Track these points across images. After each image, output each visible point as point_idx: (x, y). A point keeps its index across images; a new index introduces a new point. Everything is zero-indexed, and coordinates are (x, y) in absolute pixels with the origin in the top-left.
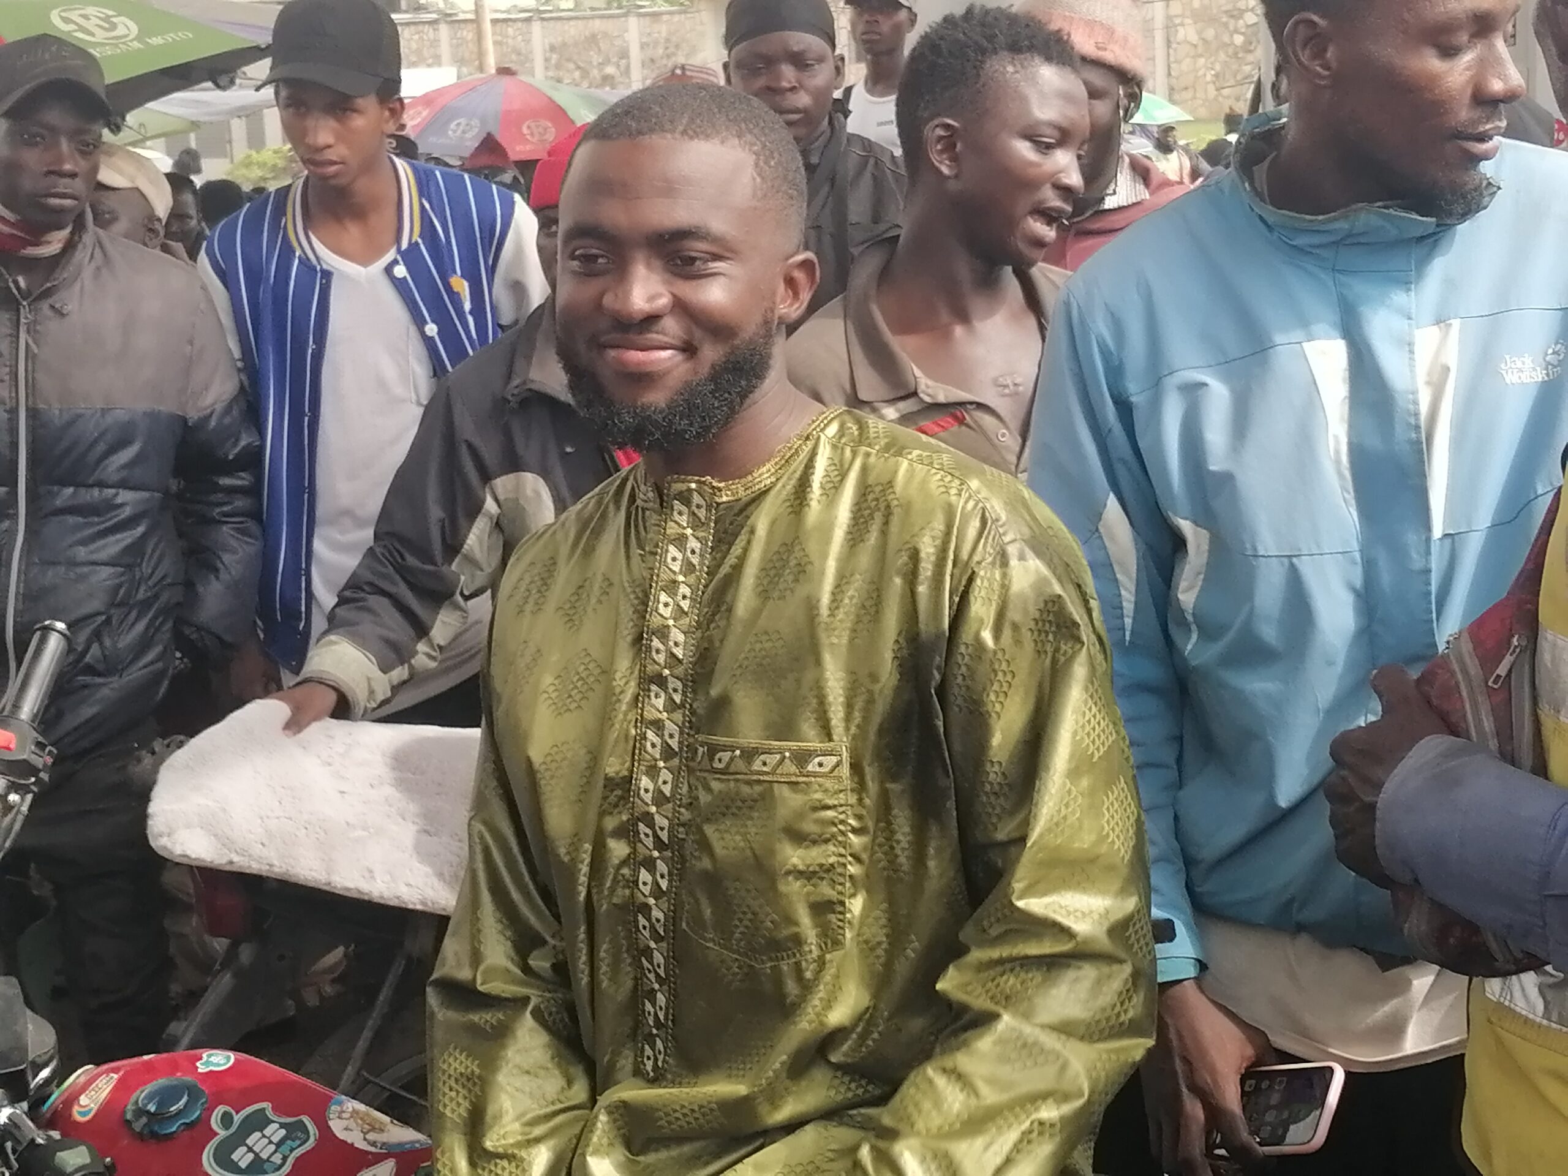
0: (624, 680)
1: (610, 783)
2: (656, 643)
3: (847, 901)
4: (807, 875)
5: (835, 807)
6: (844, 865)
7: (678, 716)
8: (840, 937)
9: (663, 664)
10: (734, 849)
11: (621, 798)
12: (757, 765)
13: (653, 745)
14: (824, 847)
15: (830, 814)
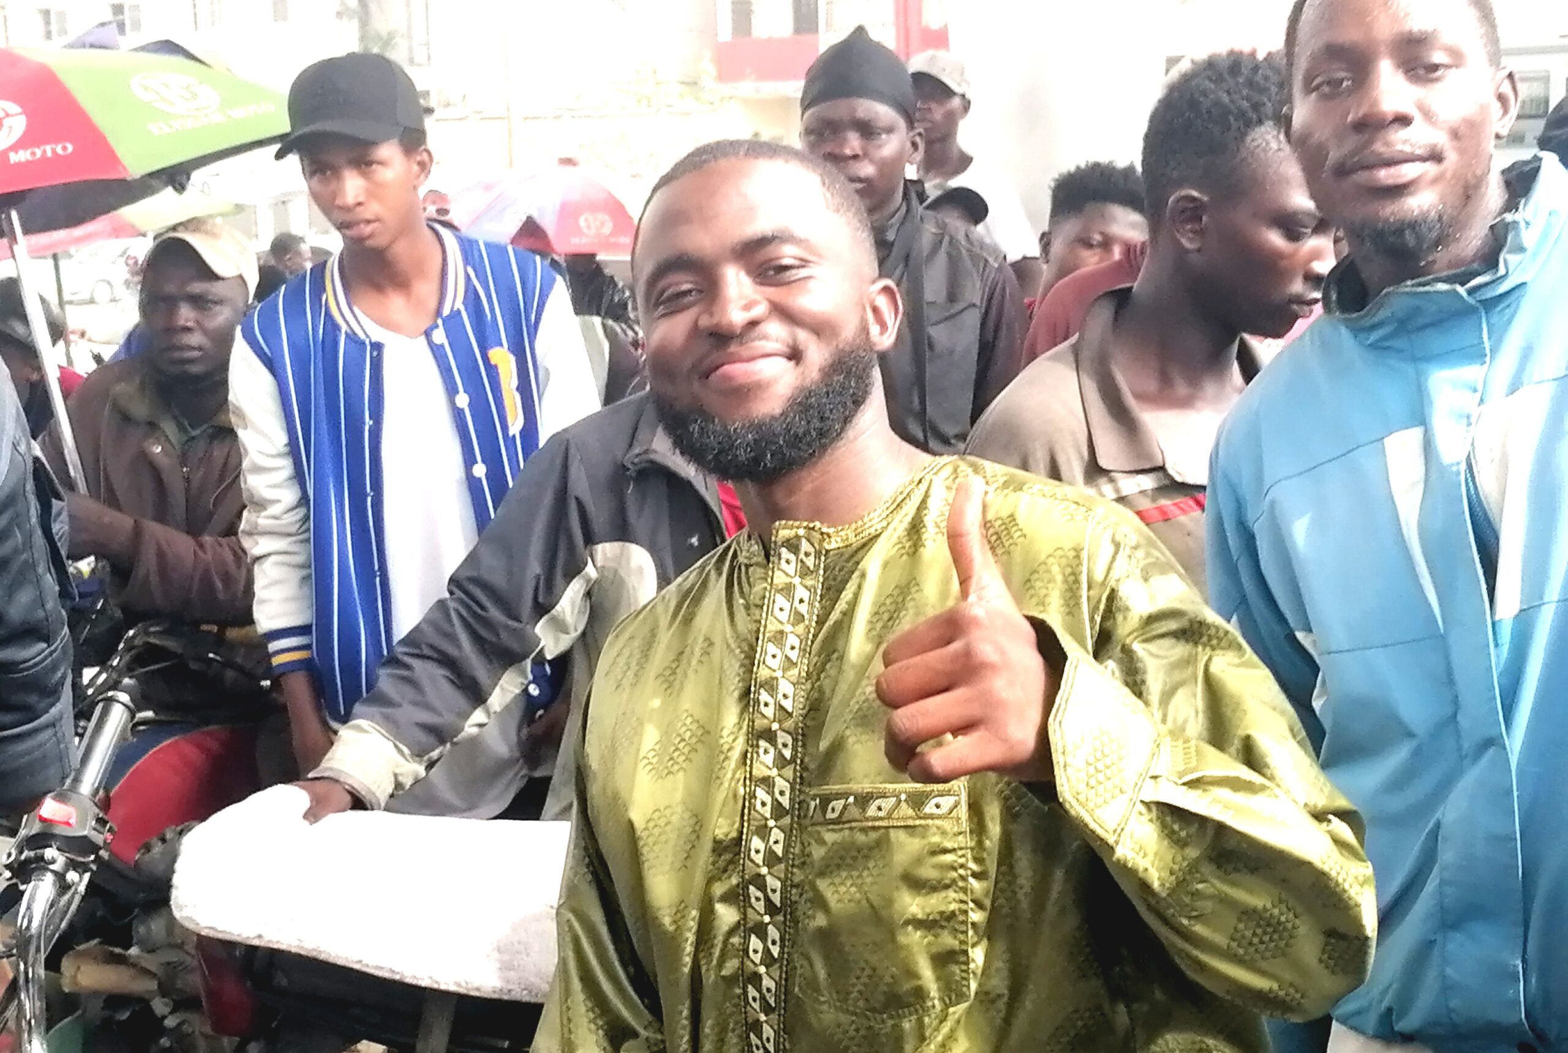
0: (732, 737)
1: (719, 847)
2: (764, 696)
3: (970, 950)
4: (927, 924)
5: (954, 850)
6: (966, 912)
7: (789, 772)
8: (965, 989)
9: (771, 716)
10: (849, 901)
11: (731, 862)
12: (872, 811)
13: (763, 804)
14: (943, 894)
15: (949, 858)
